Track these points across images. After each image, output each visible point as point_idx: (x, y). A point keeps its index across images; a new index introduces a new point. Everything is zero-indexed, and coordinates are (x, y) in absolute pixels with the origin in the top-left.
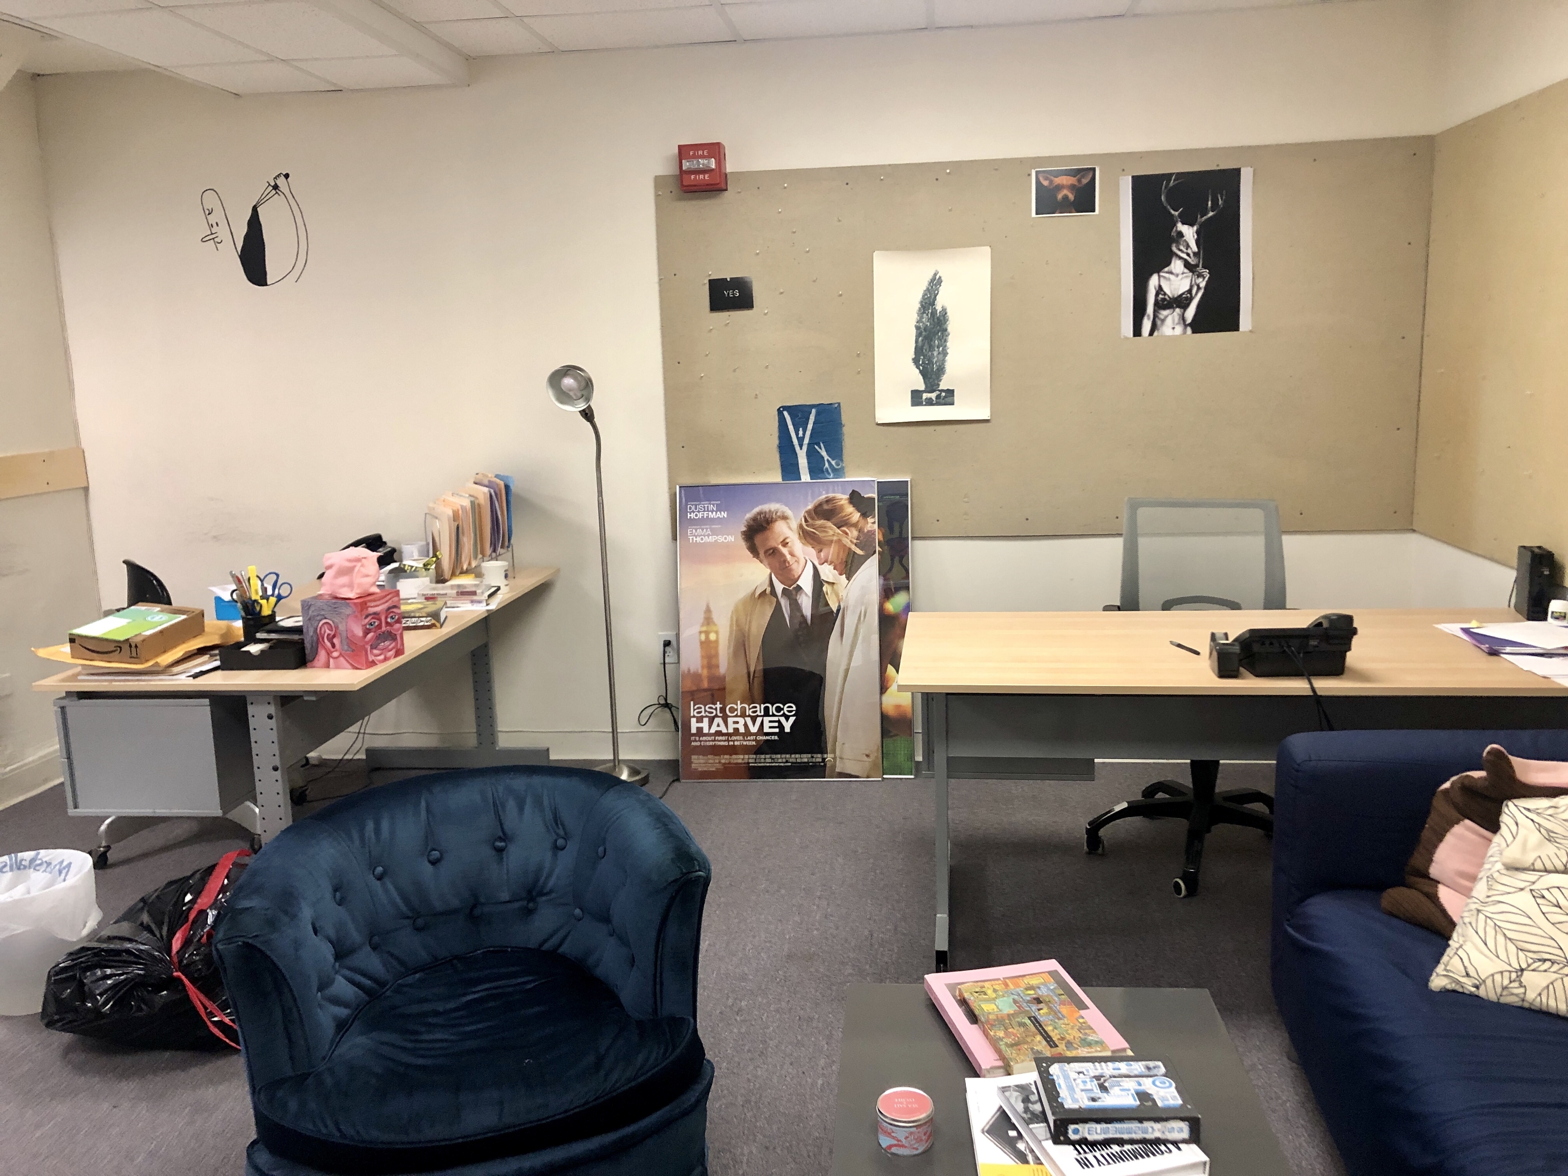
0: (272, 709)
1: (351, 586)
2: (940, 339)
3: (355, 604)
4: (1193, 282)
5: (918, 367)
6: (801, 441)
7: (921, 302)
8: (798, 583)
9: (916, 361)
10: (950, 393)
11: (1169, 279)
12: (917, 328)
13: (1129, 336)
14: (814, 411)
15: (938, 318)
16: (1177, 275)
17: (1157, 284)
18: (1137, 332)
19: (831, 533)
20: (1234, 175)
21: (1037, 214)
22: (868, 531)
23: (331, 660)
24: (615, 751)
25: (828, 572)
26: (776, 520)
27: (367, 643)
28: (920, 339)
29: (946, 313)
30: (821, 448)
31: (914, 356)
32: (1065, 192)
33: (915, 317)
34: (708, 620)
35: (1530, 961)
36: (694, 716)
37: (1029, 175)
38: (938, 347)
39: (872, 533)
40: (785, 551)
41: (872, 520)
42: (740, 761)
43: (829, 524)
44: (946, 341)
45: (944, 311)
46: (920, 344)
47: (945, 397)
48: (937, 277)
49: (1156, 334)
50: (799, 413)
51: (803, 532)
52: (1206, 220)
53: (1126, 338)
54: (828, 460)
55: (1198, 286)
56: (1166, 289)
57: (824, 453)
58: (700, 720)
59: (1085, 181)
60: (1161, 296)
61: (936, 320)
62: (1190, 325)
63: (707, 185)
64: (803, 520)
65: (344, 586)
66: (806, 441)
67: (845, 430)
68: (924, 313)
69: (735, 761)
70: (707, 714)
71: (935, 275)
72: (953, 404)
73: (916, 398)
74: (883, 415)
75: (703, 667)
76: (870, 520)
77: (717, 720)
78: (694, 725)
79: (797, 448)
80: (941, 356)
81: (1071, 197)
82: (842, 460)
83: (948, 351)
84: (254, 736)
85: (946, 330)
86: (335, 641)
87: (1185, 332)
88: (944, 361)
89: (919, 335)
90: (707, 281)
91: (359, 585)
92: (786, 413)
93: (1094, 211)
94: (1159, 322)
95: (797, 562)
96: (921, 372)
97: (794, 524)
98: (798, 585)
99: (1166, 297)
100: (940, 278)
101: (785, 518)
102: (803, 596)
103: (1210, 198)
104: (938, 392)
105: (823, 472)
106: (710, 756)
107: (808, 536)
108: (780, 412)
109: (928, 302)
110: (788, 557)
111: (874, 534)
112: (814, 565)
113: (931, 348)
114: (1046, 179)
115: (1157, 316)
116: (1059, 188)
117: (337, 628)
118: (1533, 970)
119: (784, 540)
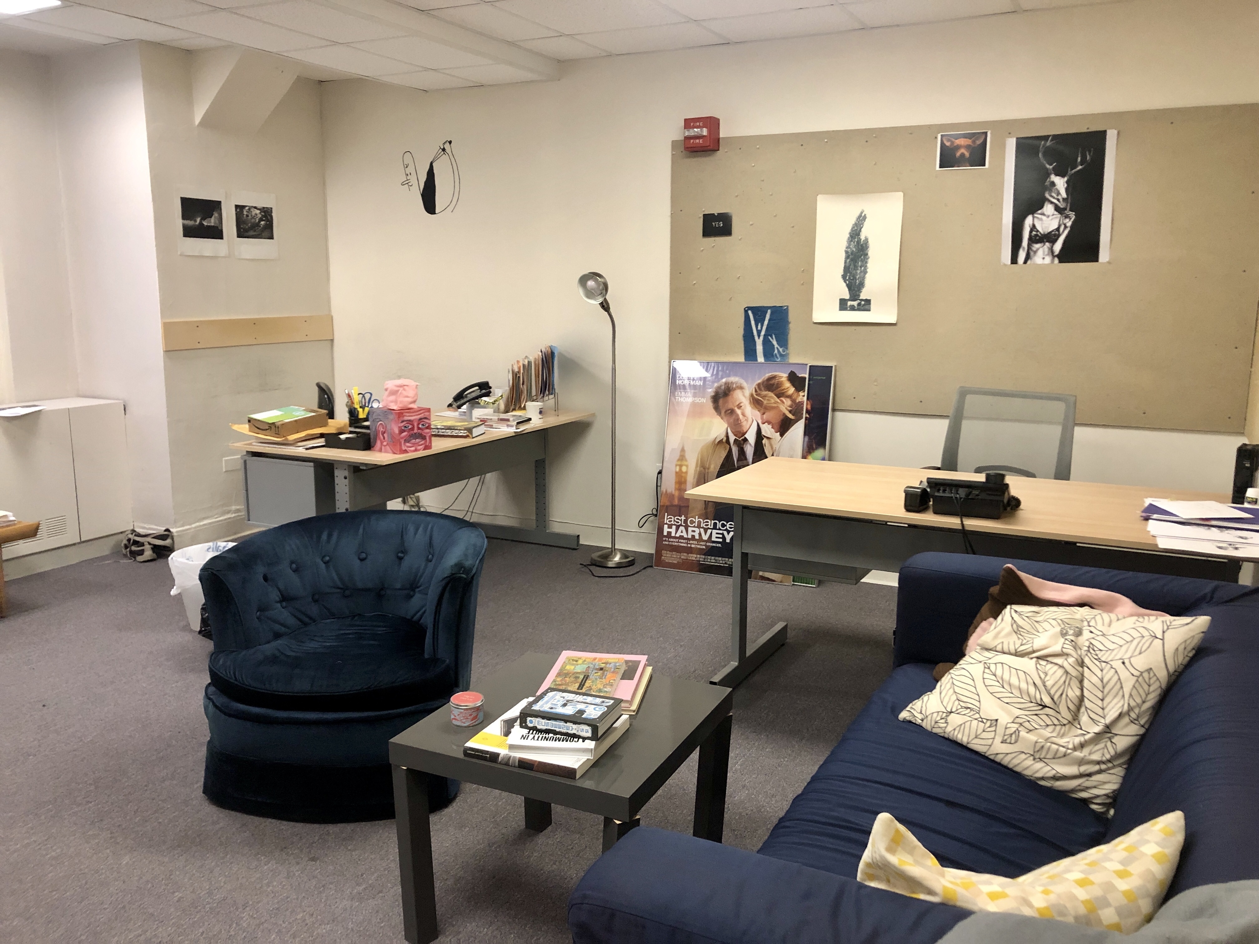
0: (346, 473)
1: (396, 402)
2: (862, 261)
3: (396, 413)
4: (1061, 222)
5: (845, 282)
6: (759, 332)
7: (850, 233)
8: (746, 436)
9: (844, 277)
10: (868, 302)
11: (1041, 220)
12: (846, 252)
13: (1006, 263)
14: (769, 311)
15: (862, 245)
16: (1048, 216)
17: (1031, 223)
18: (1014, 260)
19: (773, 401)
20: (1101, 136)
21: (940, 167)
22: (799, 402)
23: (383, 447)
24: (613, 543)
25: (767, 430)
26: (735, 389)
27: (402, 438)
28: (848, 260)
29: (868, 242)
30: (772, 338)
31: (843, 273)
32: (963, 151)
33: (844, 244)
34: (682, 457)
35: (959, 707)
36: (666, 524)
37: (936, 138)
38: (861, 267)
39: (801, 403)
40: (739, 412)
41: (803, 394)
42: (694, 559)
43: (771, 394)
44: (866, 263)
45: (866, 240)
46: (848, 265)
47: (864, 305)
48: (863, 215)
49: (1029, 262)
50: (759, 312)
51: (753, 399)
52: (1075, 172)
53: (1005, 265)
54: (777, 348)
55: (1065, 225)
56: (1039, 227)
57: (775, 342)
58: (670, 527)
59: (979, 142)
60: (1034, 233)
61: (860, 247)
62: (1058, 256)
63: (702, 147)
64: (754, 390)
65: (392, 402)
66: (763, 333)
67: (791, 326)
68: (851, 241)
69: (690, 558)
70: (675, 523)
71: (862, 213)
72: (869, 310)
73: (843, 305)
74: (819, 316)
75: (676, 489)
76: (801, 394)
77: (682, 528)
78: (666, 529)
79: (756, 338)
80: (862, 274)
81: (967, 154)
82: (787, 348)
83: (868, 270)
84: (337, 488)
85: (867, 254)
86: (385, 435)
87: (1052, 261)
88: (864, 278)
89: (847, 257)
90: (702, 216)
91: (401, 402)
92: (750, 312)
93: (984, 165)
94: (1032, 253)
95: (747, 420)
96: (847, 285)
97: (747, 393)
98: (745, 438)
99: (1038, 233)
100: (865, 215)
101: (741, 388)
102: (748, 446)
103: (1080, 155)
104: (859, 301)
105: (772, 355)
106: (674, 553)
107: (756, 402)
108: (746, 311)
109: (855, 233)
110: (741, 417)
111: (803, 404)
112: (758, 424)
113: (856, 267)
114: (949, 140)
115: (1031, 249)
116: (958, 147)
117: (386, 427)
118: (958, 714)
119: (739, 404)
